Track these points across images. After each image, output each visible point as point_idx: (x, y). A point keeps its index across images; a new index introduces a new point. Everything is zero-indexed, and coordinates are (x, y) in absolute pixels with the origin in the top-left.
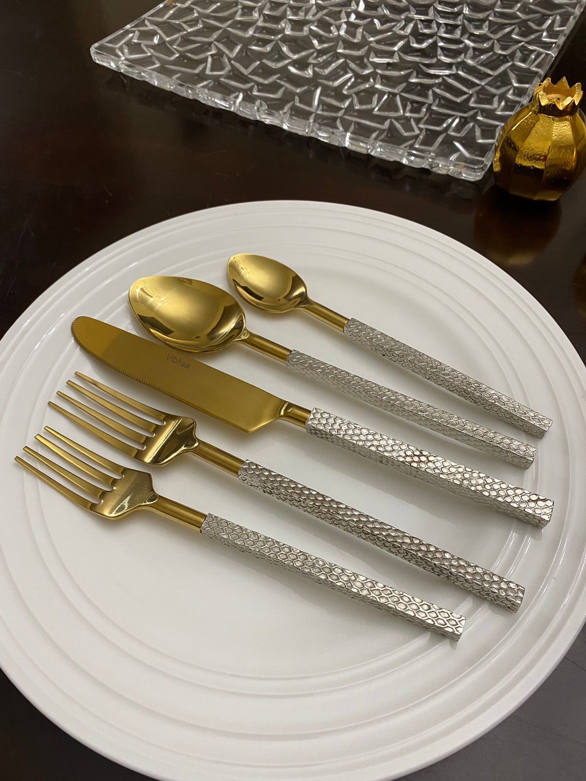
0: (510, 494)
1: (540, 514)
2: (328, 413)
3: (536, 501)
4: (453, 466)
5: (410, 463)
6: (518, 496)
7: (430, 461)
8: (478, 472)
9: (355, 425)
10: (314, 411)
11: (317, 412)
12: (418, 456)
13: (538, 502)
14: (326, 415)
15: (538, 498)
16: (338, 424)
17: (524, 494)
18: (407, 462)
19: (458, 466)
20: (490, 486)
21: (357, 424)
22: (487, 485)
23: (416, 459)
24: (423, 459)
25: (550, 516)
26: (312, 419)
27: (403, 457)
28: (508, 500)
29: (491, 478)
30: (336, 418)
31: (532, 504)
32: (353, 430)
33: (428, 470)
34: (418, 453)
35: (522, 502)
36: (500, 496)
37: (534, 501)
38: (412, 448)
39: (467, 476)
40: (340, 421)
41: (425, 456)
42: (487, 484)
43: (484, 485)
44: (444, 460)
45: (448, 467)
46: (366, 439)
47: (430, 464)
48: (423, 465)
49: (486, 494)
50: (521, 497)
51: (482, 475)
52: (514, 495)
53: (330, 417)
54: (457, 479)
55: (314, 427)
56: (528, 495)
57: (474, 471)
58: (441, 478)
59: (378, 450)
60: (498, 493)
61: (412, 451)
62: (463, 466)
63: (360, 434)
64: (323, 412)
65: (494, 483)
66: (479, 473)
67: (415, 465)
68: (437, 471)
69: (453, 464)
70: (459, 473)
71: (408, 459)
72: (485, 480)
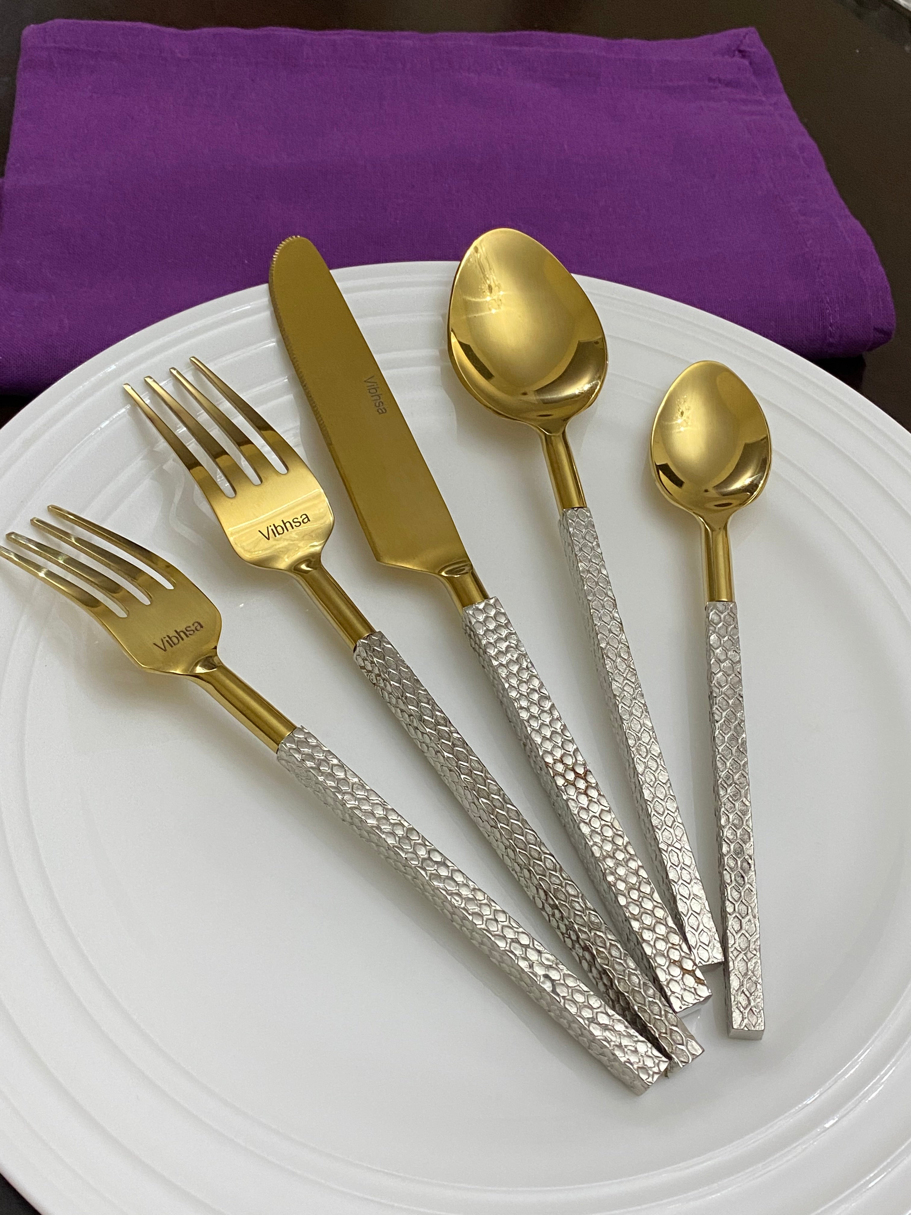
0: (657, 930)
1: (673, 993)
2: (507, 619)
3: (685, 971)
4: (612, 827)
5: (557, 774)
6: (667, 943)
7: (586, 793)
8: (640, 864)
9: (530, 665)
10: (492, 601)
11: (494, 606)
12: (577, 775)
13: (687, 975)
14: (503, 620)
15: (694, 971)
16: (507, 643)
17: (678, 947)
18: (553, 769)
19: (620, 833)
20: (639, 897)
21: (533, 665)
22: (636, 892)
23: (571, 776)
24: (581, 784)
25: (684, 1007)
26: (478, 609)
27: (554, 759)
28: (647, 935)
29: (652, 888)
30: (513, 634)
31: (676, 971)
32: (521, 669)
33: (571, 804)
34: (580, 771)
35: (663, 955)
36: (638, 920)
37: (682, 968)
38: (580, 758)
39: (620, 856)
40: (515, 642)
41: (587, 782)
42: (639, 890)
43: (631, 888)
44: (607, 809)
45: (603, 823)
46: (526, 694)
47: (584, 800)
48: (572, 791)
49: (622, 901)
50: (670, 948)
51: (642, 873)
52: (661, 937)
53: (506, 626)
54: (601, 848)
55: (470, 622)
56: (683, 954)
57: (635, 858)
58: (580, 829)
59: (529, 722)
60: (641, 914)
61: (574, 760)
62: (626, 839)
63: (525, 682)
64: (503, 611)
65: (649, 897)
66: (642, 867)
67: (560, 782)
68: (584, 815)
69: (616, 824)
70: (613, 843)
71: (560, 768)
72: (640, 883)
